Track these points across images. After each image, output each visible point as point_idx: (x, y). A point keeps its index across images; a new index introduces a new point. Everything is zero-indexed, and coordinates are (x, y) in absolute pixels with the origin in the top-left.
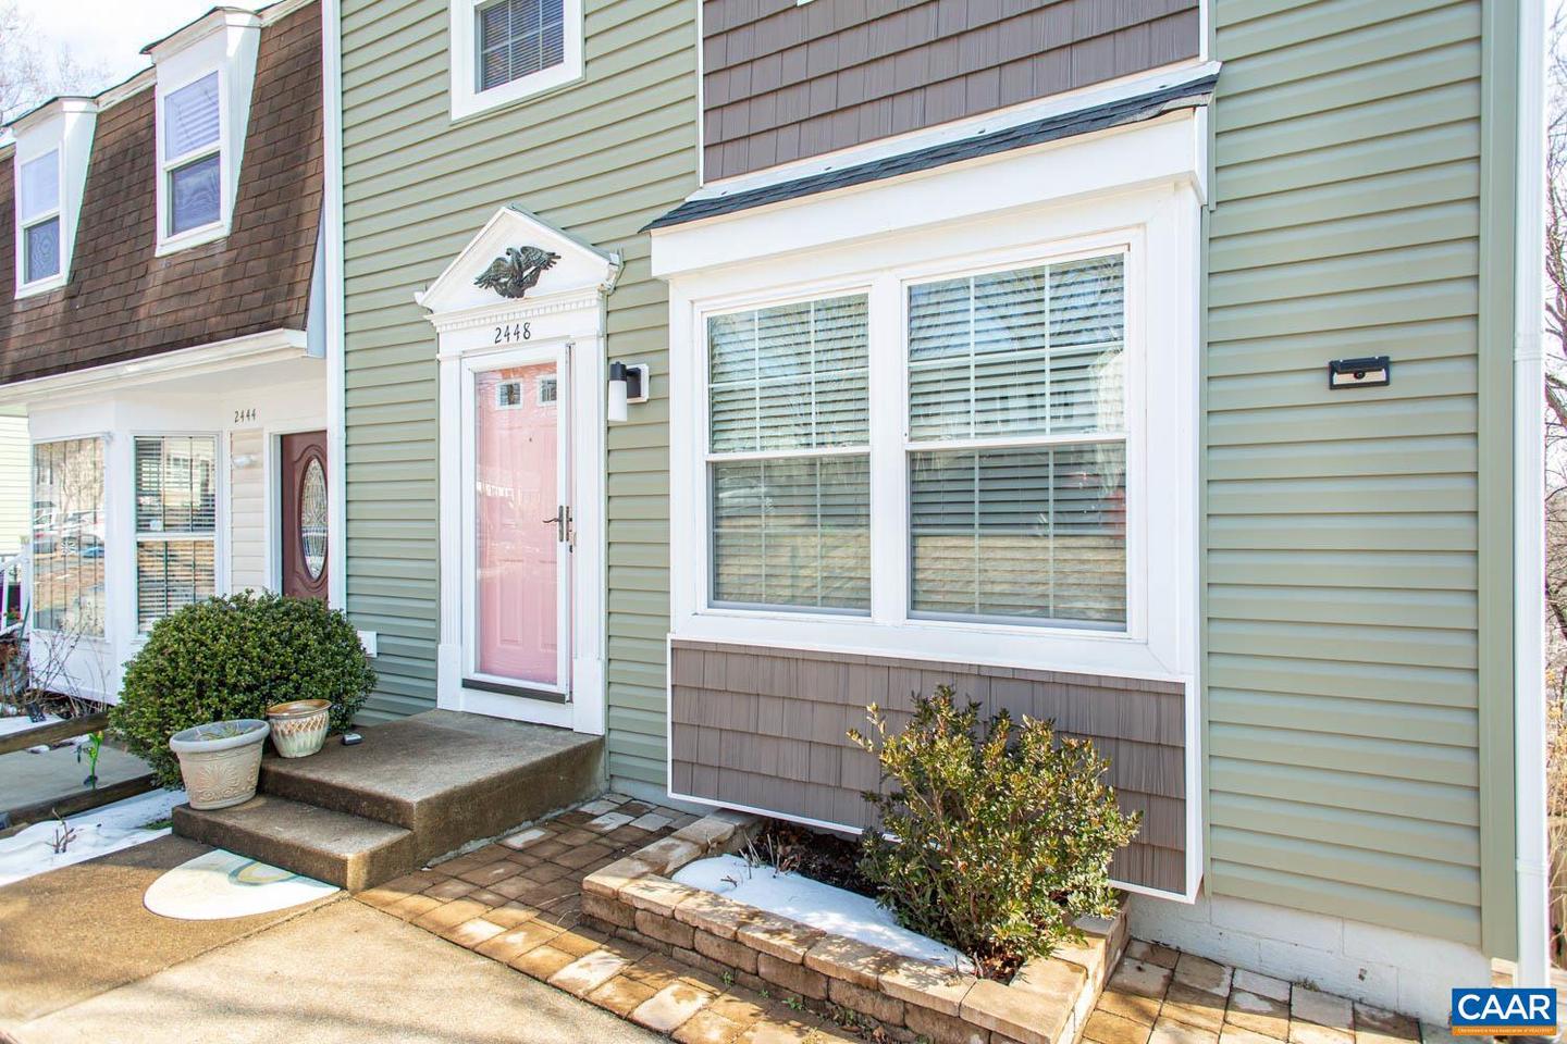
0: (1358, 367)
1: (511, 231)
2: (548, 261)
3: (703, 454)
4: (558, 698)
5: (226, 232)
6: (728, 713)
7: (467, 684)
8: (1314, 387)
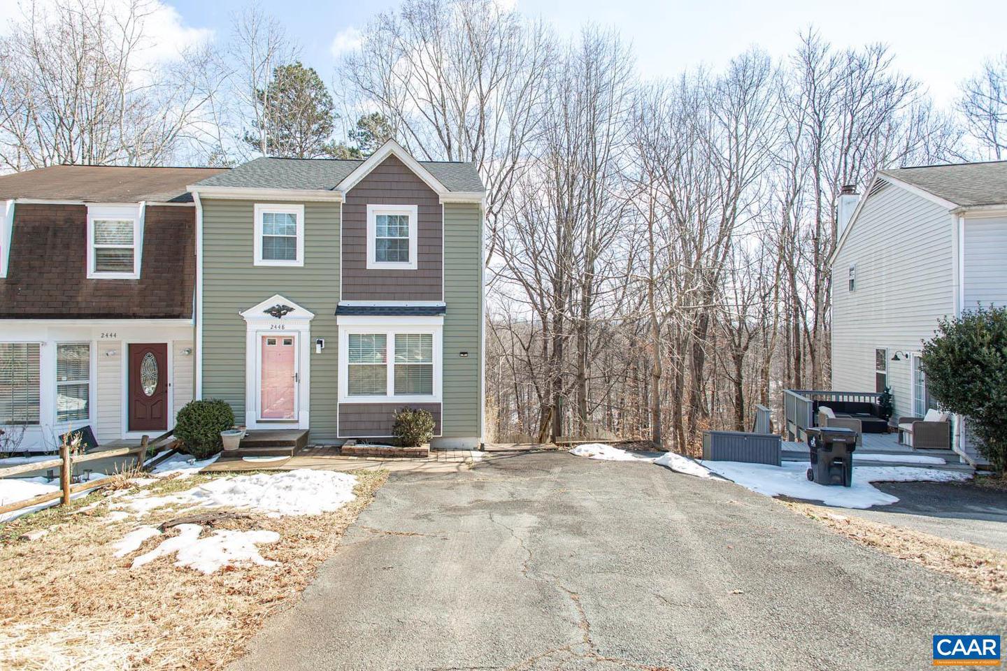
0: (464, 353)
1: (277, 301)
2: (291, 310)
3: (347, 363)
4: (297, 422)
5: (138, 277)
6: (352, 418)
7: (258, 422)
8: (457, 356)
